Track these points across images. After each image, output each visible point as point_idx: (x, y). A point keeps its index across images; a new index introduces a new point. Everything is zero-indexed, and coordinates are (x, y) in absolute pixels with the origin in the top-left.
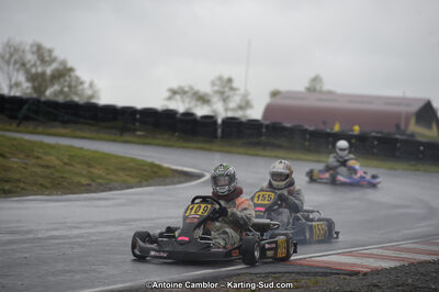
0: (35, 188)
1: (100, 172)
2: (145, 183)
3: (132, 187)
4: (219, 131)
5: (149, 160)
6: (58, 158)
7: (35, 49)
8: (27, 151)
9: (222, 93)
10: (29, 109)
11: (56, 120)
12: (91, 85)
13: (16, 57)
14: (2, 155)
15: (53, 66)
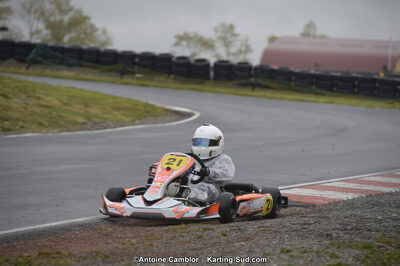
0: (34, 126)
1: (97, 111)
2: (137, 121)
3: (124, 126)
4: (212, 73)
5: (144, 101)
6: (57, 99)
8: (29, 92)
9: (224, 39)
11: (61, 64)
12: (104, 32)
13: (36, 6)
14: (5, 96)
15: (70, 15)
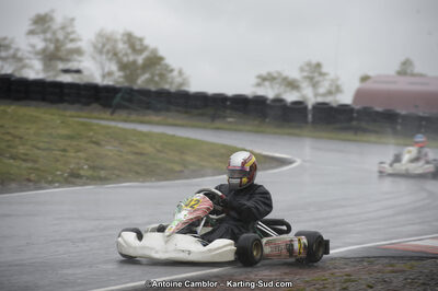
0: (130, 175)
1: (193, 159)
4: (310, 116)
6: (151, 145)
7: (125, 38)
8: (121, 138)
9: (311, 79)
10: (122, 98)
11: (148, 108)
12: (180, 73)
13: (108, 47)
14: (97, 143)
15: (145, 54)
